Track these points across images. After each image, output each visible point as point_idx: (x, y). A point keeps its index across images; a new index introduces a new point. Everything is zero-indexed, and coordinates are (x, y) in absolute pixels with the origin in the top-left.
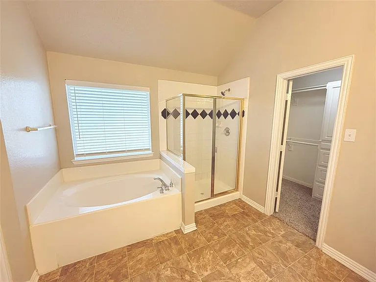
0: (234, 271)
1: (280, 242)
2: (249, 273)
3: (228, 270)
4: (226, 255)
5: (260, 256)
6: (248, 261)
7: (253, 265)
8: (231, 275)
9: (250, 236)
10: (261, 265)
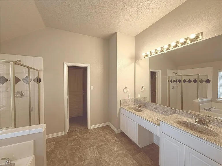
0: (88, 158)
1: (82, 137)
2: (91, 152)
3: (87, 160)
4: (78, 160)
5: (86, 146)
6: (86, 151)
7: (88, 150)
8: (90, 160)
9: (74, 145)
10: (89, 147)
